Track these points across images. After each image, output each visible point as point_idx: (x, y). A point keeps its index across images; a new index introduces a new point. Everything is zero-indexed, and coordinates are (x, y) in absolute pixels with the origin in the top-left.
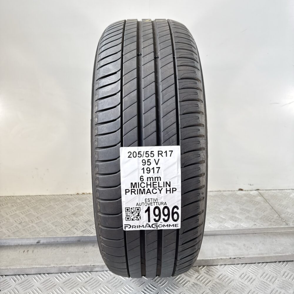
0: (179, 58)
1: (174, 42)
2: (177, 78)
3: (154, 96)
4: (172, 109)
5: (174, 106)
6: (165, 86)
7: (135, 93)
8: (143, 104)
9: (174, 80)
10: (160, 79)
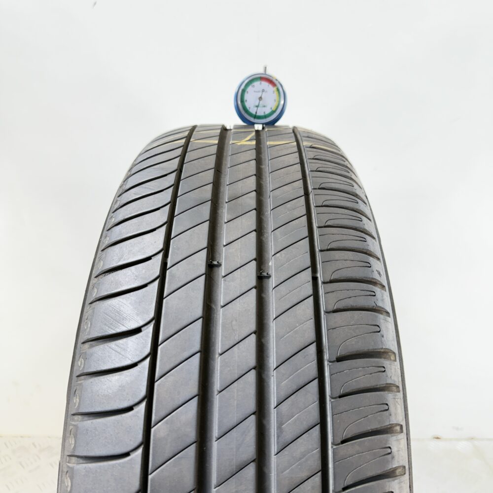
0: (331, 282)
1: (315, 226)
2: (326, 356)
3: (252, 421)
4: (310, 474)
5: (316, 464)
6: (288, 385)
7: (192, 408)
8: (215, 448)
9: (314, 364)
10: (272, 361)
